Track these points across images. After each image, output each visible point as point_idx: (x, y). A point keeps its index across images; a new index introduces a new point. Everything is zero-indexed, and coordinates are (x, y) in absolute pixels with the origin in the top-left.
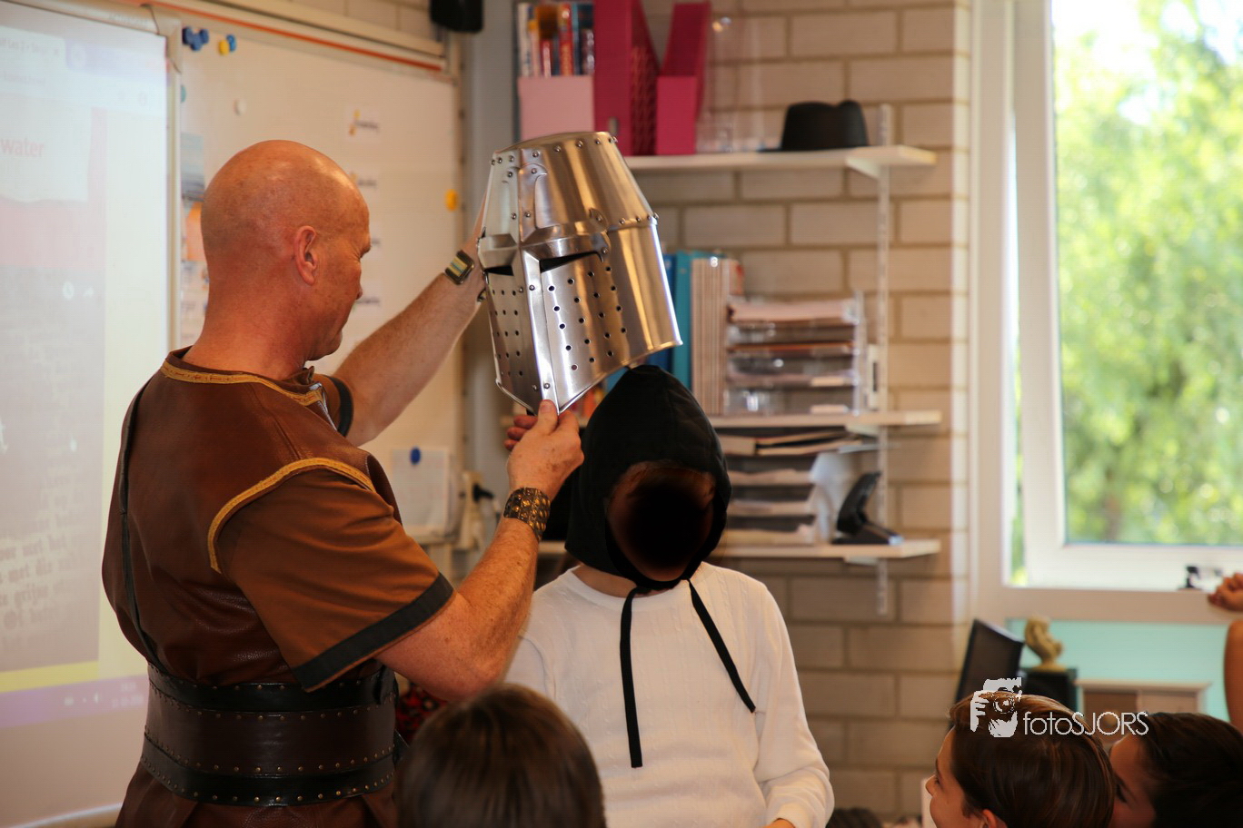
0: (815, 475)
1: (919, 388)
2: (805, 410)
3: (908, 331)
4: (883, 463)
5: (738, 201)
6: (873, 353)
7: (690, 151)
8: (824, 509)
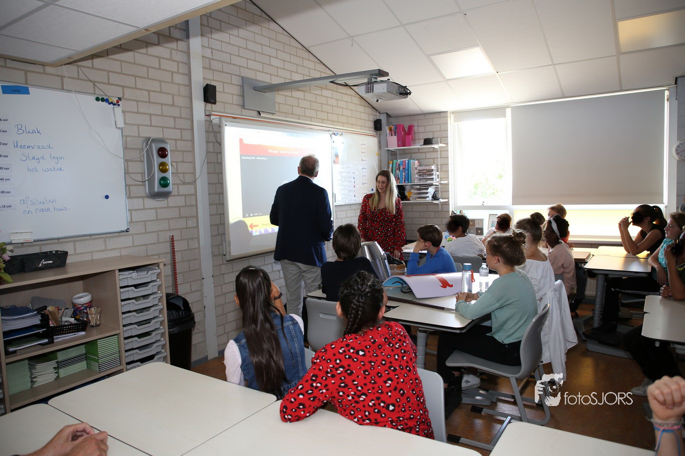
0: (428, 191)
1: (445, 178)
2: (426, 181)
3: (443, 170)
4: (440, 188)
5: (419, 152)
6: (438, 173)
7: (410, 146)
8: (430, 195)
